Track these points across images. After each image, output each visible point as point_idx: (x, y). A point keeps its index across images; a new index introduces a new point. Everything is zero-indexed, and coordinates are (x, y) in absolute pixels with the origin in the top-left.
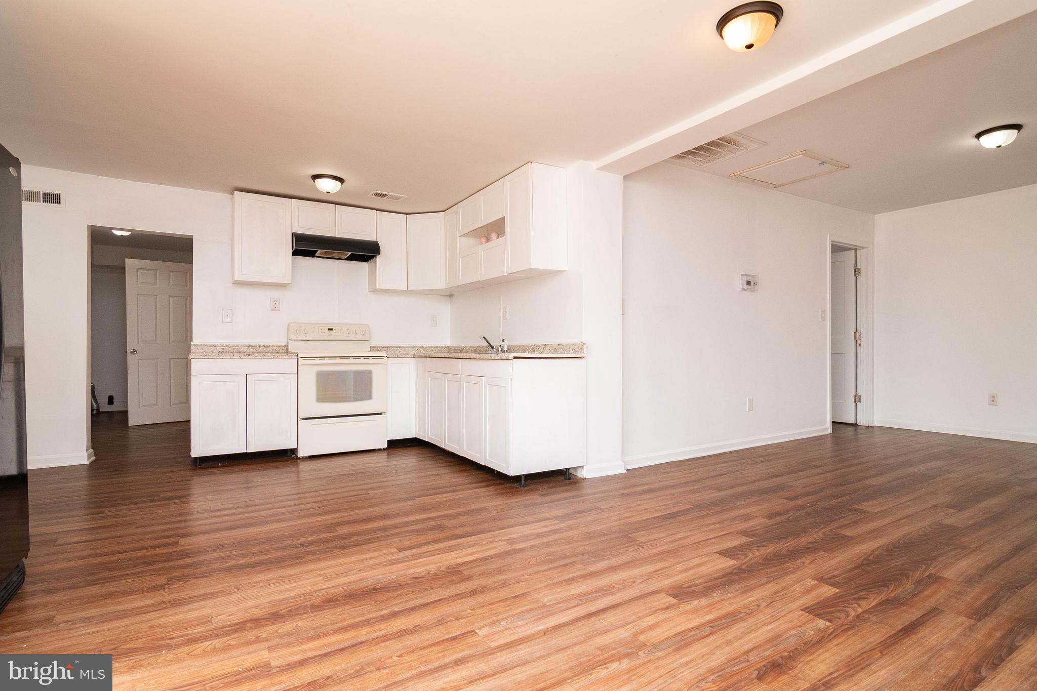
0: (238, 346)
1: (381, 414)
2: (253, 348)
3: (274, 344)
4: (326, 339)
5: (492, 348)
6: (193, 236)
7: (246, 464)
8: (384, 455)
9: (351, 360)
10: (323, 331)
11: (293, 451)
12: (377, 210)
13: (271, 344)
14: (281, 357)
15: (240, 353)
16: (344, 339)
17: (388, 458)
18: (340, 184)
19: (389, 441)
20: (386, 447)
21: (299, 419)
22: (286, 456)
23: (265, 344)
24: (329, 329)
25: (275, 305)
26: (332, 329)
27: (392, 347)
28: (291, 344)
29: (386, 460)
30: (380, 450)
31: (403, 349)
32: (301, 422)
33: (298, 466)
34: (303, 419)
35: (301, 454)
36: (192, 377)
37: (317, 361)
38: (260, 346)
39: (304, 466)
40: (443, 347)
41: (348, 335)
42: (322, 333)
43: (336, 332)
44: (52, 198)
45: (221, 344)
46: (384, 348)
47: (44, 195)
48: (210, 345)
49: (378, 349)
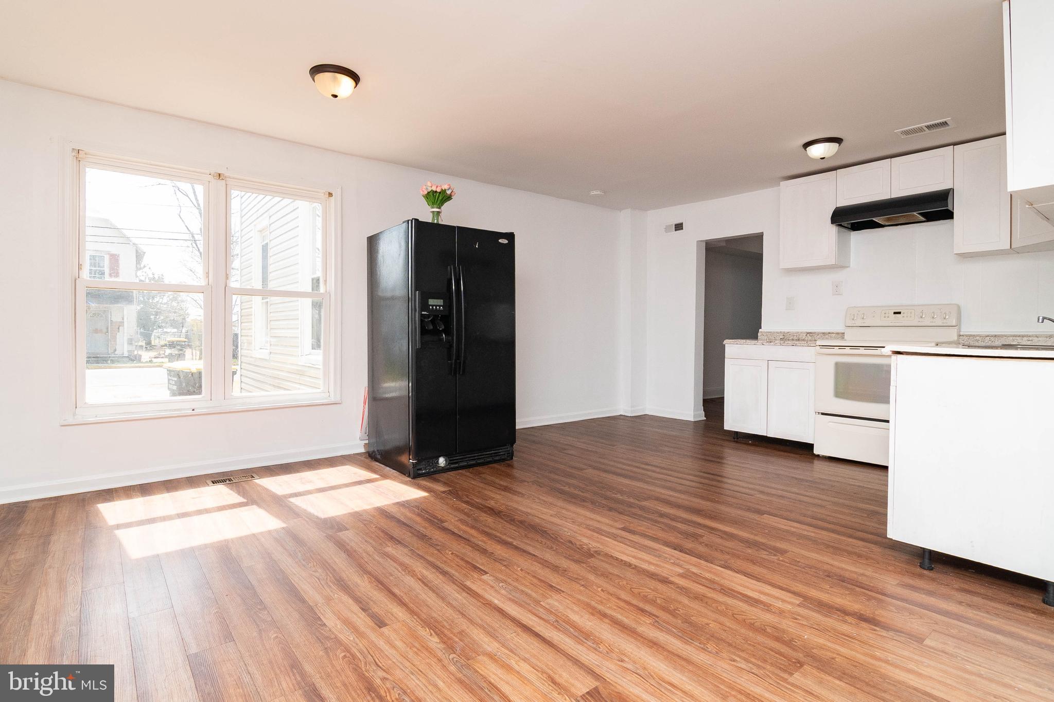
0: (799, 332)
2: (811, 335)
3: (834, 331)
4: (891, 324)
7: (766, 447)
10: (887, 315)
11: (810, 447)
12: (955, 144)
13: (830, 331)
14: (800, 345)
16: (915, 325)
18: (838, 145)
21: (817, 413)
22: (803, 450)
23: (823, 331)
24: (895, 313)
25: (837, 289)
26: (899, 313)
28: (849, 331)
32: (819, 416)
33: (813, 463)
34: (822, 414)
35: (817, 452)
37: (836, 350)
38: (817, 334)
39: (818, 464)
41: (921, 320)
42: (885, 317)
43: (903, 317)
44: (679, 227)
45: (783, 331)
46: (988, 338)
47: (675, 225)
48: (774, 332)
49: (978, 338)
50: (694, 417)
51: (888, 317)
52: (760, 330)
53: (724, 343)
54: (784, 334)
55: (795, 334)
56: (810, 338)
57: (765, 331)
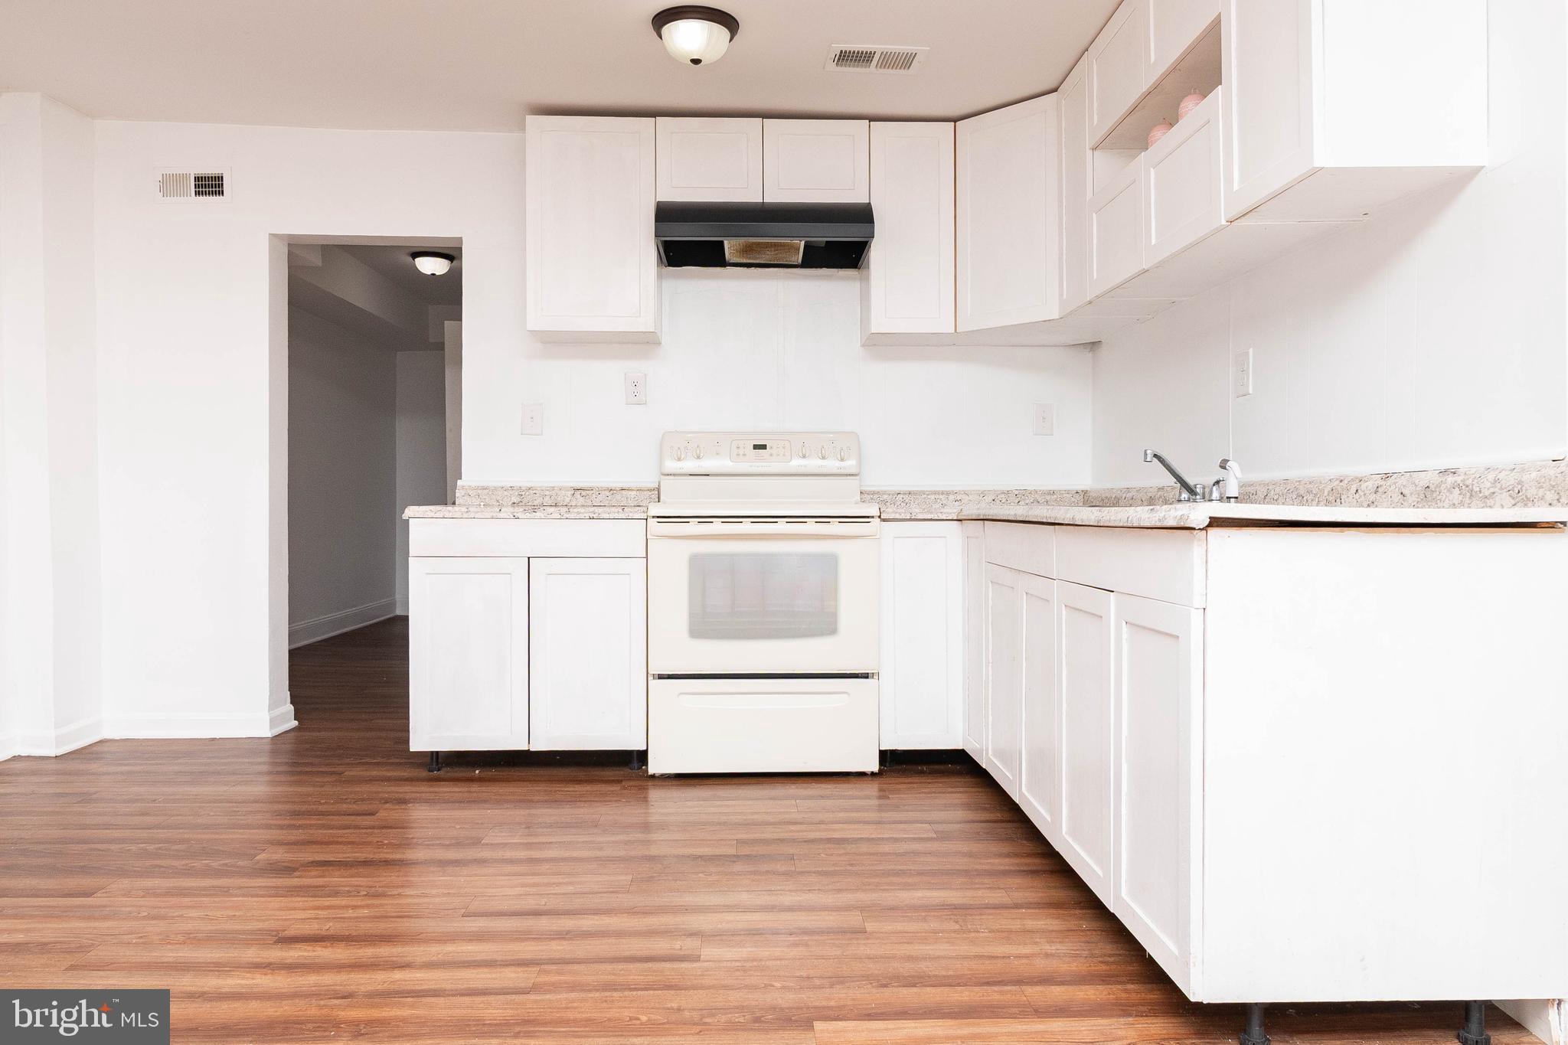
0: (553, 488)
1: (866, 676)
2: (584, 493)
3: (633, 485)
5: (1191, 491)
6: (461, 238)
8: (871, 788)
9: (782, 526)
10: (742, 451)
11: (641, 757)
12: (872, 119)
13: (624, 486)
14: (607, 516)
15: (556, 506)
17: (880, 798)
19: (883, 754)
20: (875, 768)
21: (650, 678)
24: (756, 447)
25: (636, 391)
26: (764, 447)
27: (923, 493)
28: (667, 484)
29: (875, 802)
30: (861, 775)
31: (952, 497)
32: (655, 684)
33: (646, 796)
34: (661, 677)
35: (654, 767)
36: (412, 562)
37: (693, 527)
38: (600, 491)
40: (1068, 492)
42: (738, 455)
43: (771, 455)
44: (210, 185)
45: (519, 485)
46: (901, 496)
47: (197, 179)
48: (496, 488)
49: (885, 497)
50: (272, 727)
51: (744, 455)
52: (459, 482)
53: (405, 516)
54: (521, 492)
55: (547, 493)
56: (581, 500)
57: (473, 484)
